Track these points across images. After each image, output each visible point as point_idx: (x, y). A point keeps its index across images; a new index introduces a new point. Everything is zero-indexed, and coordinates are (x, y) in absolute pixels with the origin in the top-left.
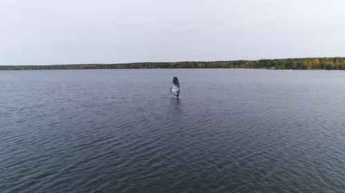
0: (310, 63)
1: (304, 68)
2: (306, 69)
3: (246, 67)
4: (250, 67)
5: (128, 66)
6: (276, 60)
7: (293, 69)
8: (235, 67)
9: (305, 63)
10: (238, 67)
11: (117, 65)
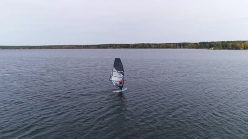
0: (243, 44)
1: (237, 48)
2: (239, 49)
3: (189, 48)
4: (193, 48)
5: (99, 47)
6: (212, 42)
7: (229, 49)
8: (181, 48)
9: (239, 44)
10: (183, 48)
11: (90, 46)
